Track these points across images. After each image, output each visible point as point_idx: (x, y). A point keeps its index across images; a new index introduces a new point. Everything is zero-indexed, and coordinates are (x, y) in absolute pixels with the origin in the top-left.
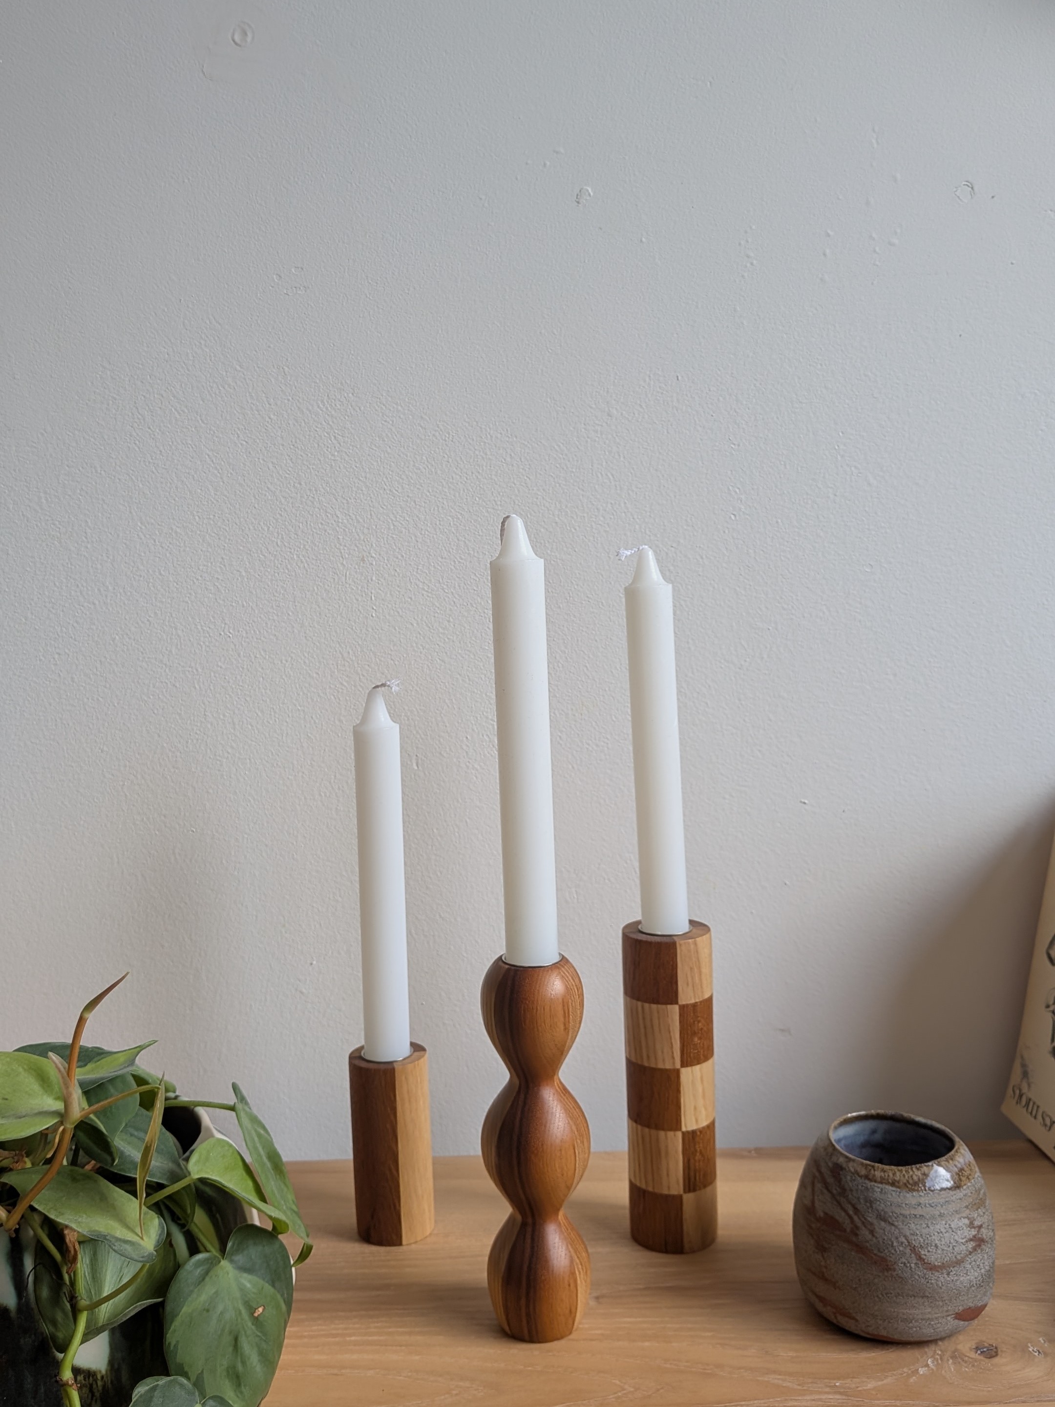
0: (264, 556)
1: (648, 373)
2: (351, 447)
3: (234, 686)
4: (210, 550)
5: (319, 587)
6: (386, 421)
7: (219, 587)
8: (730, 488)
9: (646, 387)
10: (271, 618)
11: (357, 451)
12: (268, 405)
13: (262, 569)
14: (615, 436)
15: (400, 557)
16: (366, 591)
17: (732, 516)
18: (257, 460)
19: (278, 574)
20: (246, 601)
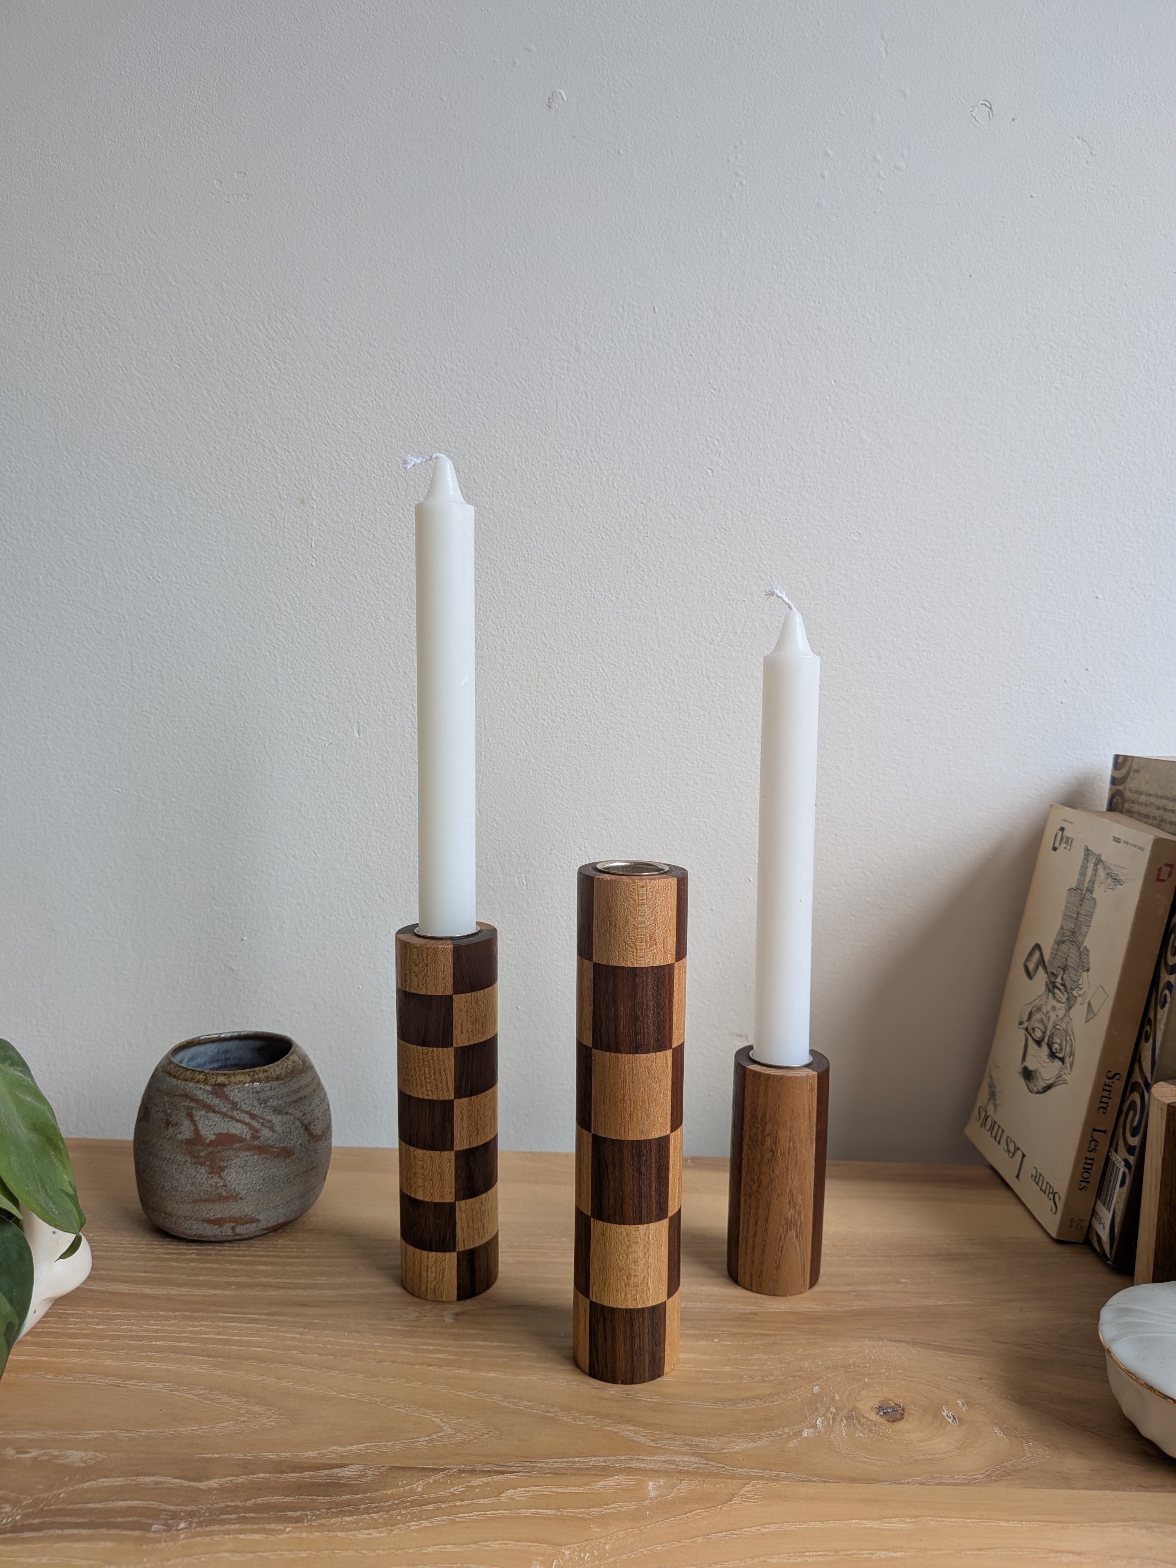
0: (197, 493)
1: (622, 302)
2: (292, 375)
3: (162, 636)
4: (139, 484)
5: (255, 531)
6: (330, 347)
7: (148, 525)
8: (709, 439)
9: (619, 319)
10: (203, 562)
11: (299, 380)
12: (203, 325)
13: (194, 507)
14: (582, 373)
15: (343, 500)
16: (306, 536)
17: (709, 471)
18: (190, 385)
19: (211, 514)
20: (176, 543)
